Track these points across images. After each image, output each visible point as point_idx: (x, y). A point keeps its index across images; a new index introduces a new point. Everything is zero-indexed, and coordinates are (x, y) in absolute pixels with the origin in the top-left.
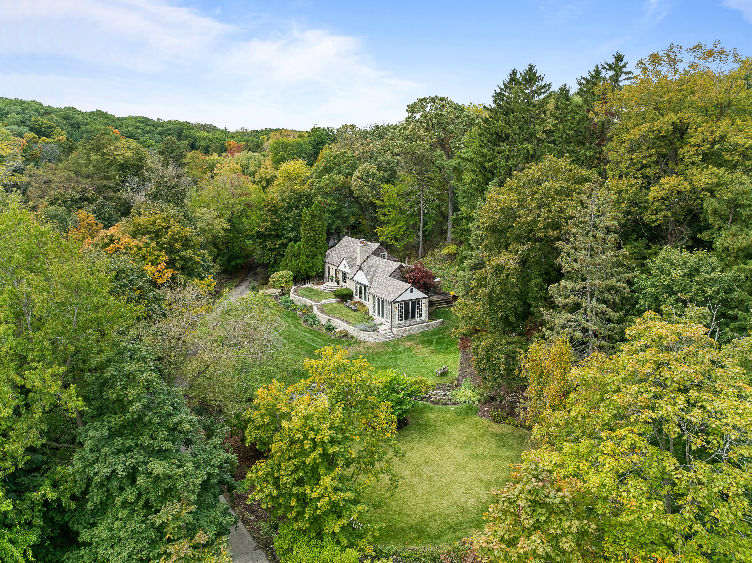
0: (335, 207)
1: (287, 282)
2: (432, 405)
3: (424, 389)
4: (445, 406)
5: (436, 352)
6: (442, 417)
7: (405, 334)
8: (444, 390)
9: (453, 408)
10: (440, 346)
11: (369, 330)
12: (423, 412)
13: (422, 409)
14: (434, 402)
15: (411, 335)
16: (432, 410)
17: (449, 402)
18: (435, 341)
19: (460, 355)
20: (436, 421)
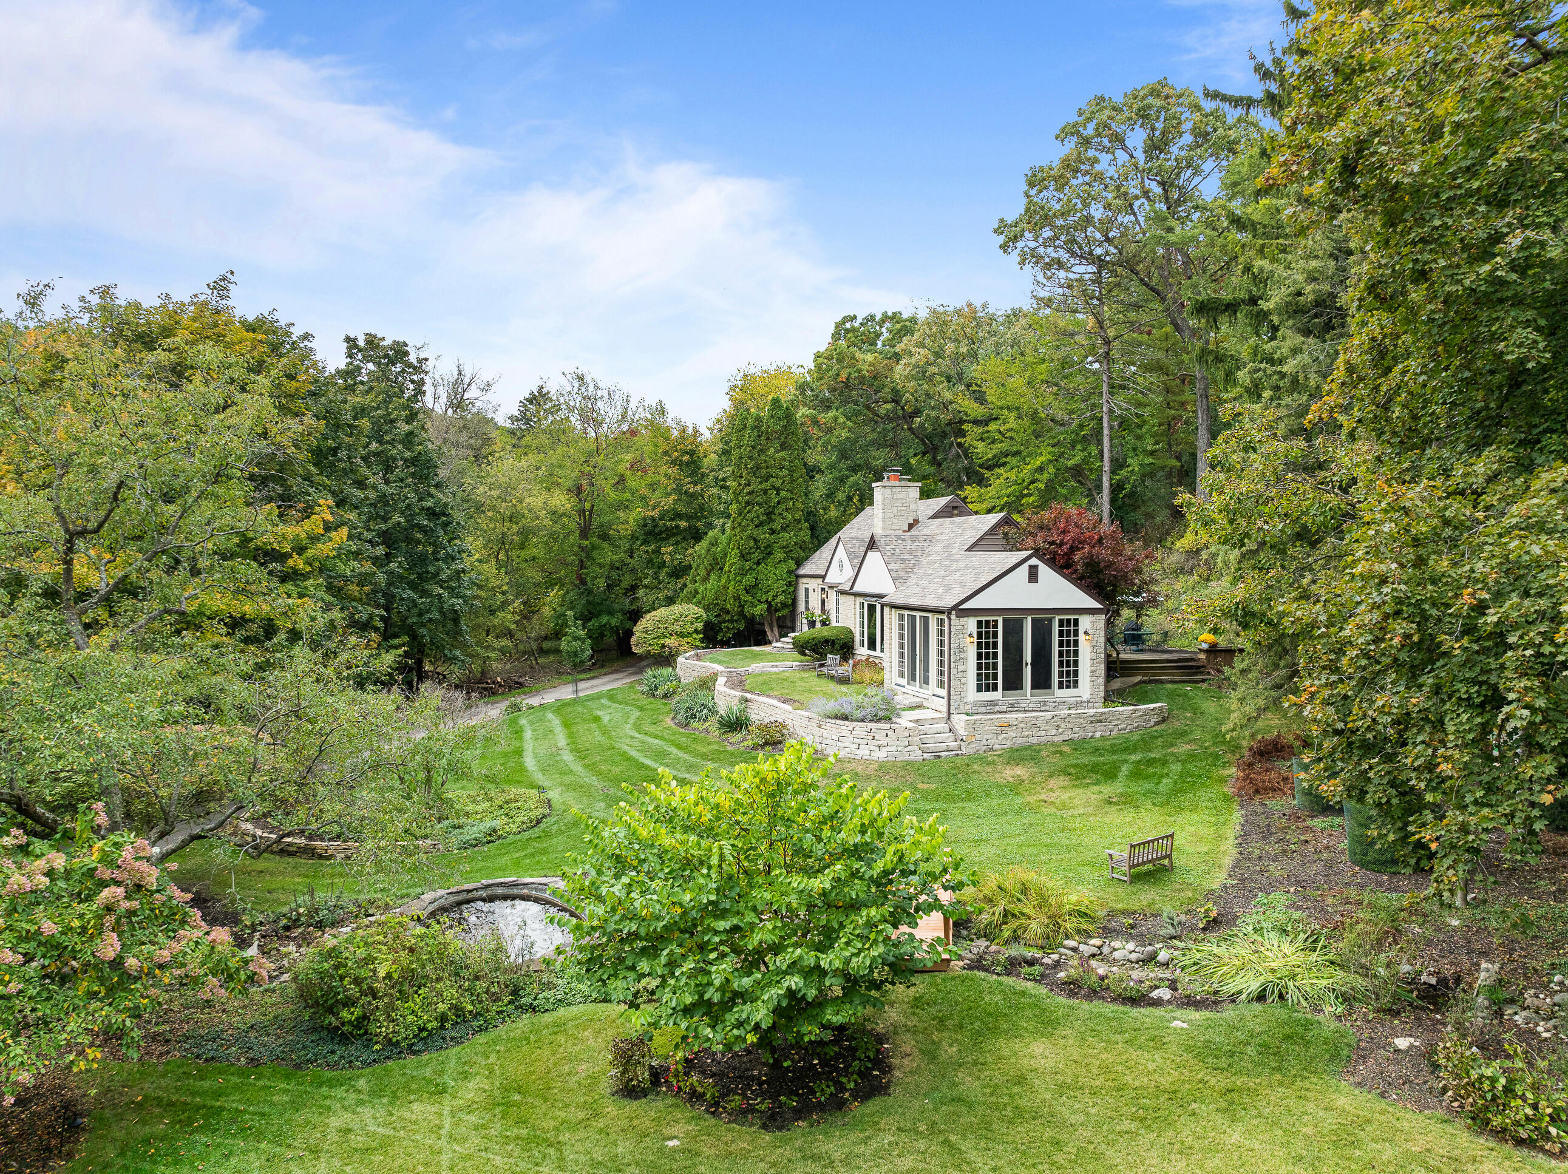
0: (845, 434)
1: (681, 635)
2: (1062, 1000)
3: (1035, 928)
4: (1135, 1012)
5: (1126, 801)
6: (1105, 1070)
7: (1005, 742)
8: (1142, 939)
9: (1182, 1021)
10: (1148, 786)
11: (859, 714)
12: (995, 1031)
13: (997, 1015)
14: (1072, 987)
15: (1029, 747)
16: (1055, 1023)
17: (1165, 993)
18: (1125, 769)
19: (1237, 817)
20: (1062, 1089)
